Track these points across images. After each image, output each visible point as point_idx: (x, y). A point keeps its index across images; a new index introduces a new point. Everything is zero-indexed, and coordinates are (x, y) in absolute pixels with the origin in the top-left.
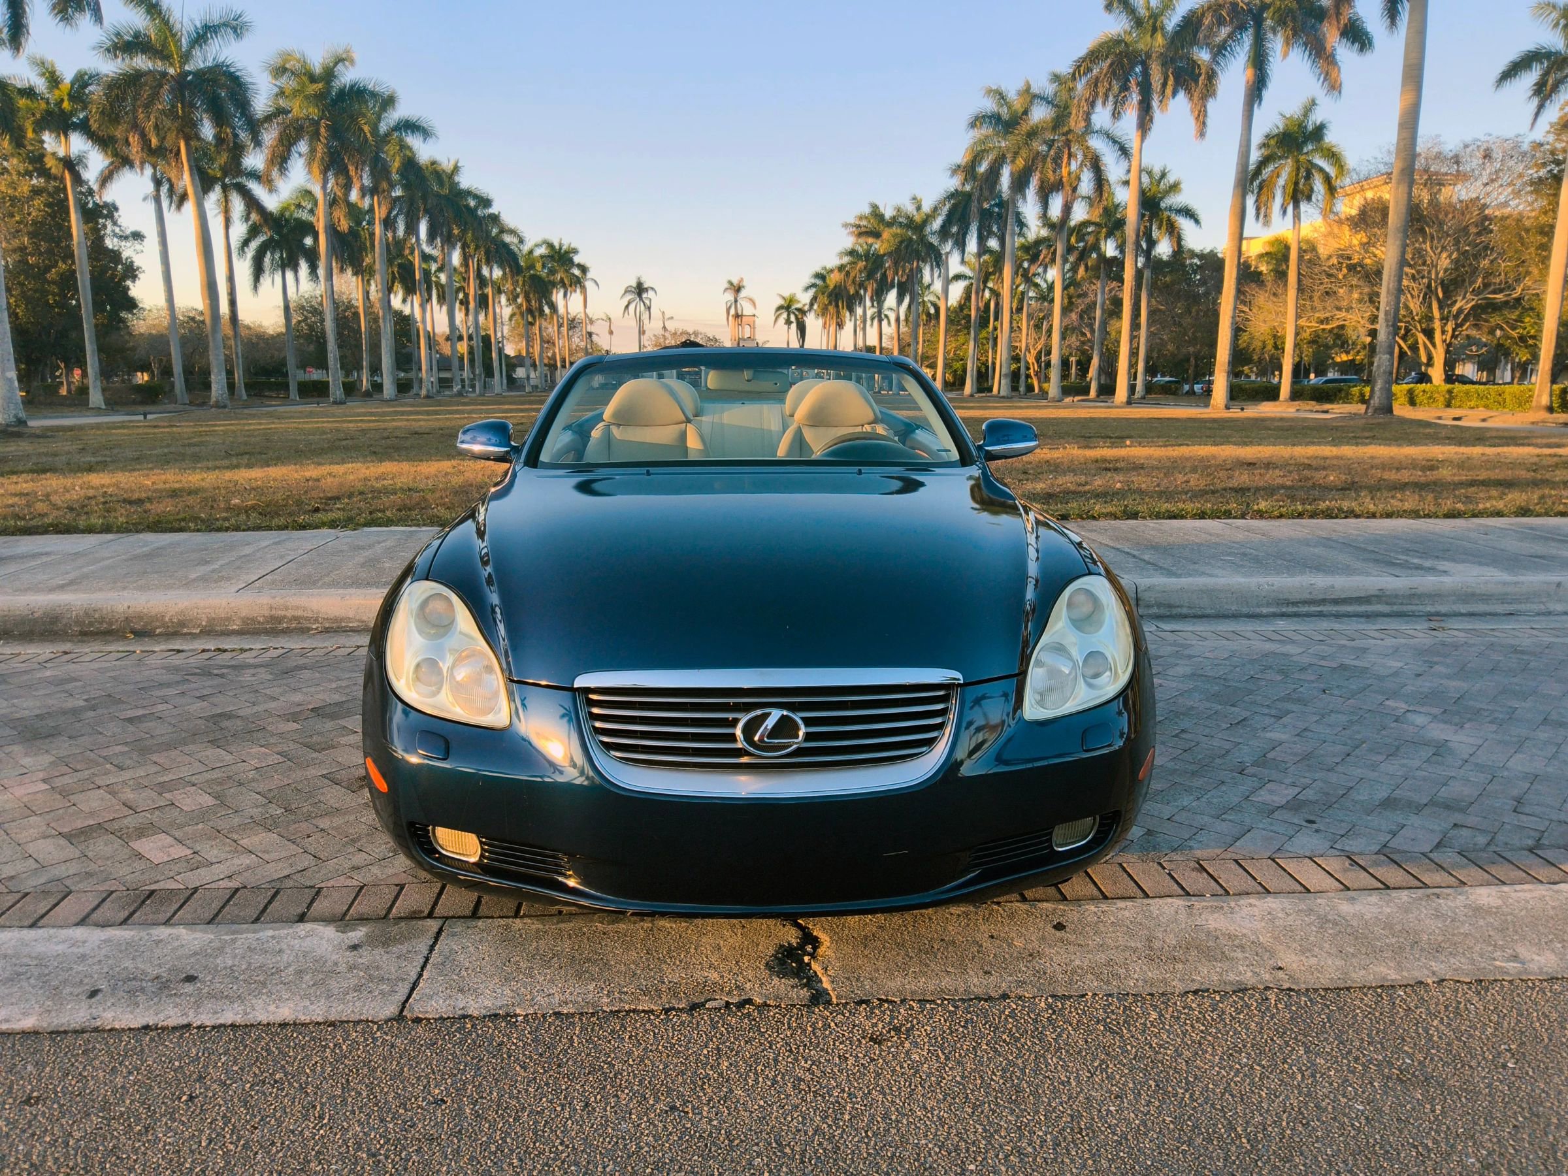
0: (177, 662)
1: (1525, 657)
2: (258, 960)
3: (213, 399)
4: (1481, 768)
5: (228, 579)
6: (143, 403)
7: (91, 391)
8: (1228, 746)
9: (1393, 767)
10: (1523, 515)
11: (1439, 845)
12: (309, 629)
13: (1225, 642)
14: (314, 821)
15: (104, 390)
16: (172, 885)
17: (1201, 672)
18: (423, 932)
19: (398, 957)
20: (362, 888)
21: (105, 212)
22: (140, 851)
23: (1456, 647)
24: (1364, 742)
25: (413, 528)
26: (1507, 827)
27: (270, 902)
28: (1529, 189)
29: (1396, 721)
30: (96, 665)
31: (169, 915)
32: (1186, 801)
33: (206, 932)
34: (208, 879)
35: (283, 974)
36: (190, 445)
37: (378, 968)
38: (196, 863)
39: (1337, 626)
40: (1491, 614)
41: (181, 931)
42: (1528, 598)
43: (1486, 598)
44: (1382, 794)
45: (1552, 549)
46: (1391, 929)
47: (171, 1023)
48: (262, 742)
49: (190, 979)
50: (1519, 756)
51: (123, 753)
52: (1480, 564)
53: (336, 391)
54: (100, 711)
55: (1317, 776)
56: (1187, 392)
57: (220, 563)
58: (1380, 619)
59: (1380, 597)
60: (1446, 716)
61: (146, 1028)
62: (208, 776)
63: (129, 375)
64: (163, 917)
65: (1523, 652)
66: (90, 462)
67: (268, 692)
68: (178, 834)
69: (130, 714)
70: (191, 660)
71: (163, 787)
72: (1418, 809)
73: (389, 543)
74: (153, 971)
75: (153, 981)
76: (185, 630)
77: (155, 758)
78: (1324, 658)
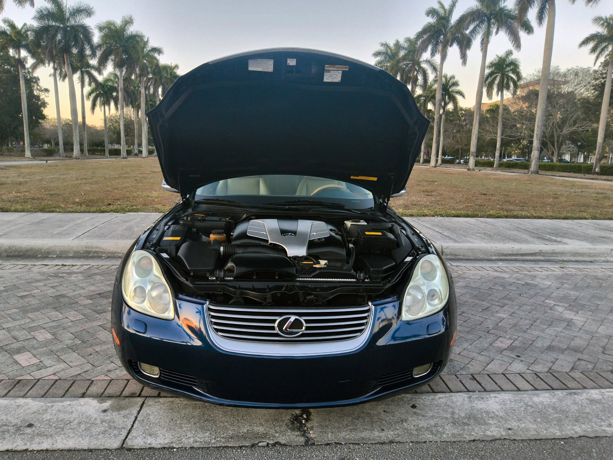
0: (45, 270)
1: (601, 281)
2: (62, 416)
3: (74, 156)
4: (587, 332)
5: (69, 234)
6: (47, 156)
7: (26, 151)
8: (482, 319)
9: (551, 331)
10: (594, 219)
11: (573, 369)
12: (101, 257)
13: (478, 272)
14: (93, 347)
15: (31, 151)
16: (29, 377)
17: (469, 285)
18: (136, 403)
19: (123, 417)
20: (111, 380)
21: (34, 80)
22: (17, 360)
23: (572, 275)
24: (538, 319)
25: (149, 213)
26: (600, 360)
27: (70, 387)
28: (592, 88)
29: (550, 309)
30: (11, 271)
31: (26, 392)
32: (466, 345)
33: (40, 401)
34: (45, 375)
35: (72, 424)
36: (63, 175)
37: (114, 422)
38: (40, 367)
39: (523, 265)
40: (584, 261)
41: (29, 400)
42: (599, 255)
43: (582, 255)
44: (547, 344)
45: (607, 234)
46: (556, 409)
47: (19, 448)
48: (76, 309)
49: (30, 425)
50: (602, 327)
51: (16, 313)
52: (580, 240)
53: (124, 153)
54: (9, 293)
55: (520, 335)
56: (458, 163)
57: (67, 227)
58: (540, 263)
59: (540, 253)
60: (570, 308)
61: (7, 451)
62: (51, 324)
63: (42, 144)
64: (22, 393)
65: (598, 279)
66: (21, 181)
67: (81, 285)
68: (35, 352)
69: (22, 294)
70: (51, 270)
71: (31, 329)
72: (563, 351)
73: (137, 220)
74: (14, 421)
75: (13, 426)
76: (50, 256)
77: (29, 315)
78: (519, 280)
